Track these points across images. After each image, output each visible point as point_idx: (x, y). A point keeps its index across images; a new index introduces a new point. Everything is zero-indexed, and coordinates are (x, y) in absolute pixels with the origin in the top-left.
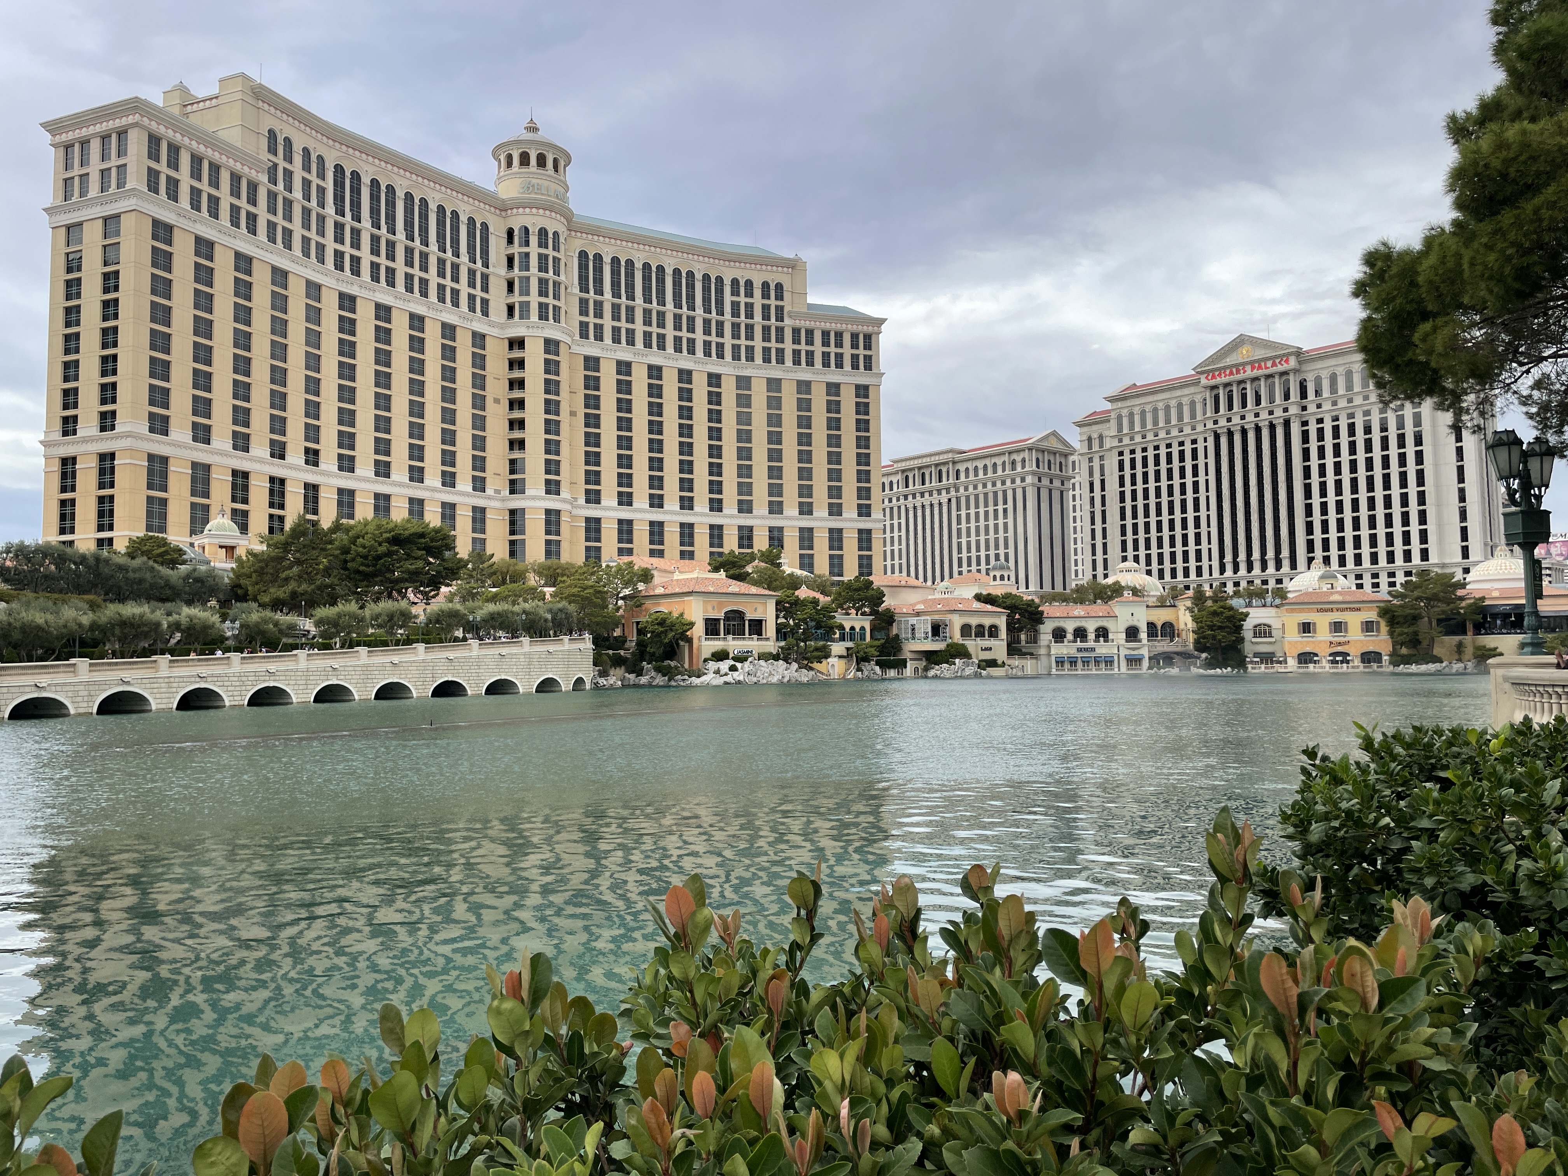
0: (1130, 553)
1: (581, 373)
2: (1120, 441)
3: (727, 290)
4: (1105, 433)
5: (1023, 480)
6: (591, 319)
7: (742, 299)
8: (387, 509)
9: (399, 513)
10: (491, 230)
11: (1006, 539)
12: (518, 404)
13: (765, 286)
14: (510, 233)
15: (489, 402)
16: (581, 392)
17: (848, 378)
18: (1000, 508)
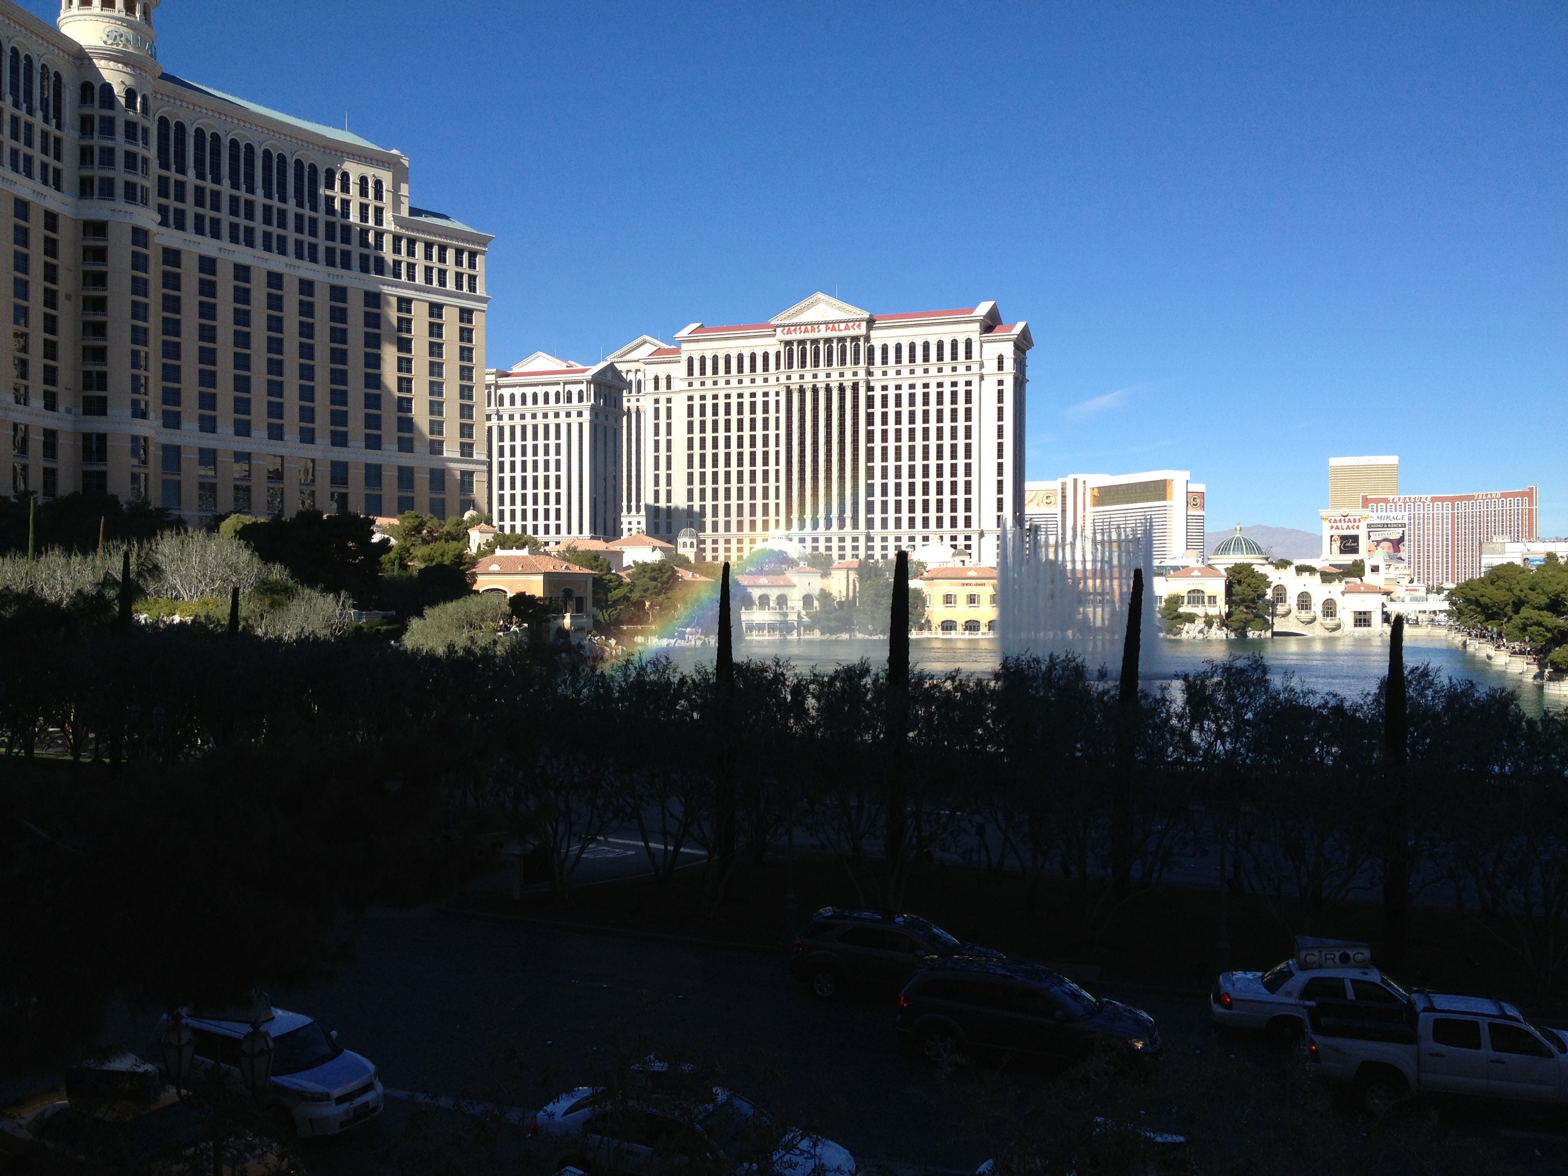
1: (159, 268)
2: (690, 384)
3: (321, 181)
4: (673, 375)
5: (579, 415)
6: (172, 203)
7: (338, 194)
12: (96, 304)
13: (363, 182)
15: (61, 298)
17: (450, 298)
18: (552, 443)
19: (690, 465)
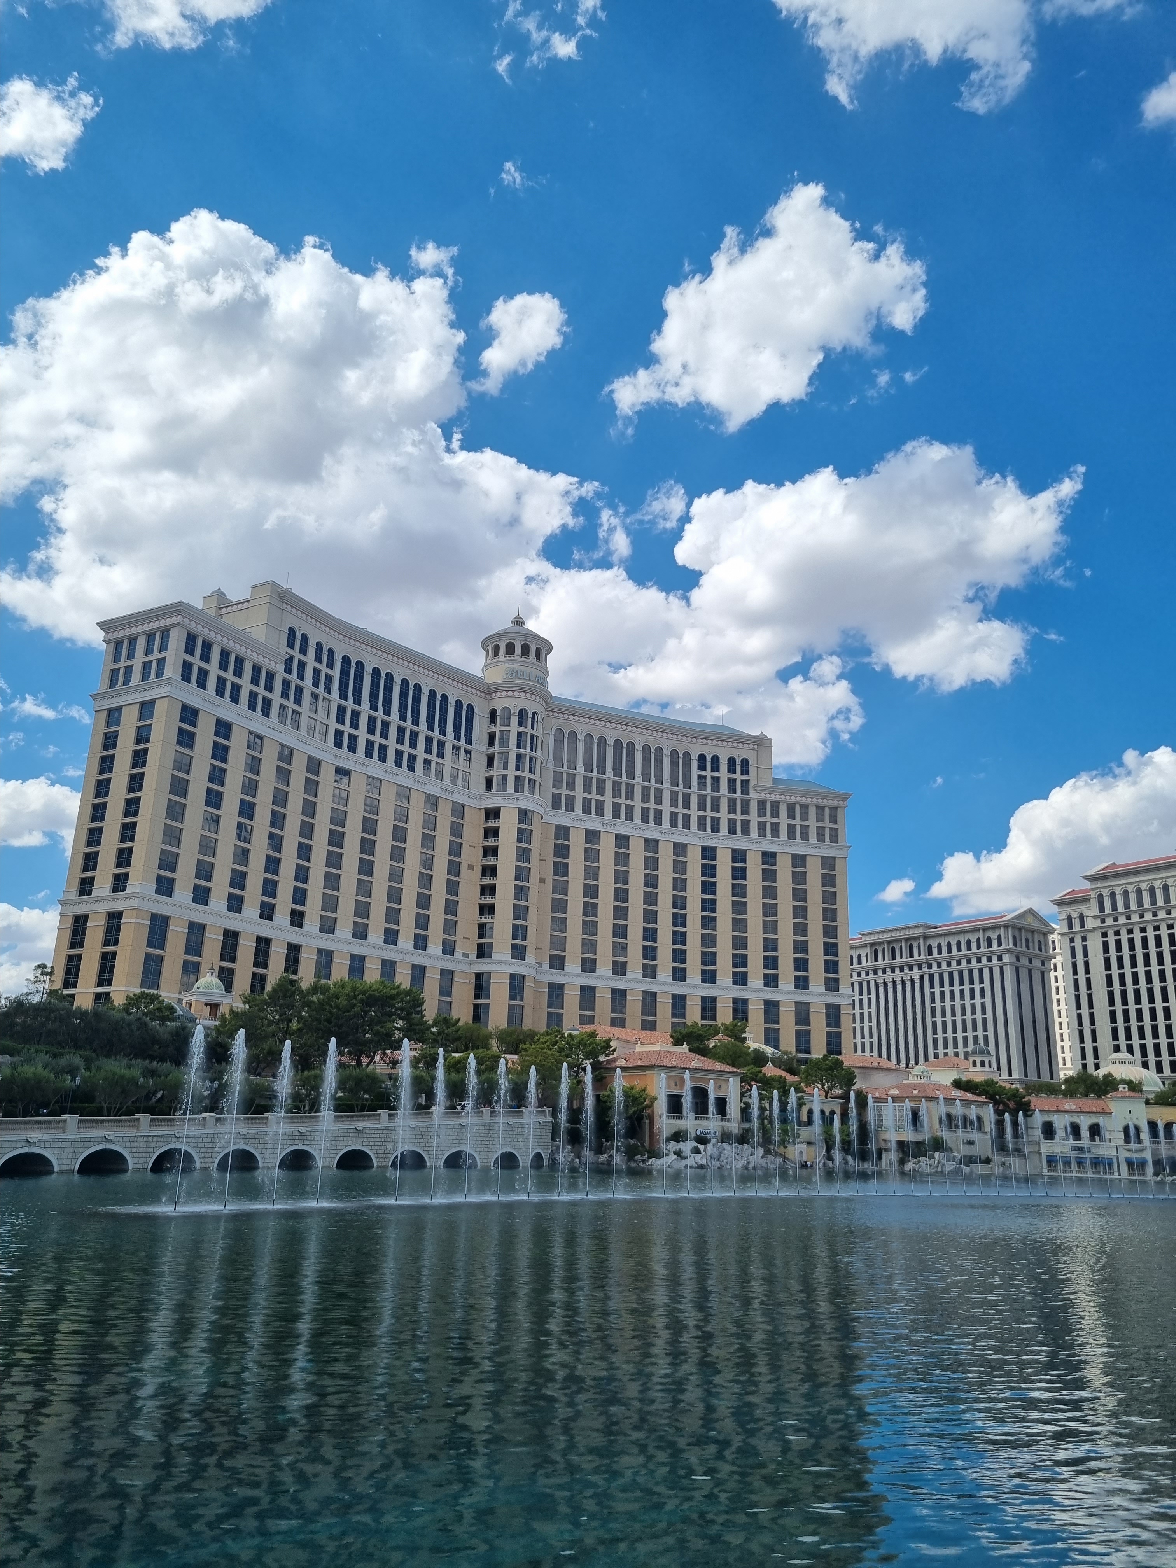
0: (1123, 1042)
1: (551, 842)
2: (1103, 921)
3: (695, 764)
4: (1085, 913)
5: (1000, 958)
6: (564, 792)
7: (709, 773)
8: (362, 971)
9: (372, 975)
10: (476, 710)
11: (984, 1021)
12: (490, 871)
13: (732, 761)
14: (493, 714)
15: (464, 868)
16: (551, 859)
17: (813, 850)
18: (977, 987)
19: (1112, 1002)
